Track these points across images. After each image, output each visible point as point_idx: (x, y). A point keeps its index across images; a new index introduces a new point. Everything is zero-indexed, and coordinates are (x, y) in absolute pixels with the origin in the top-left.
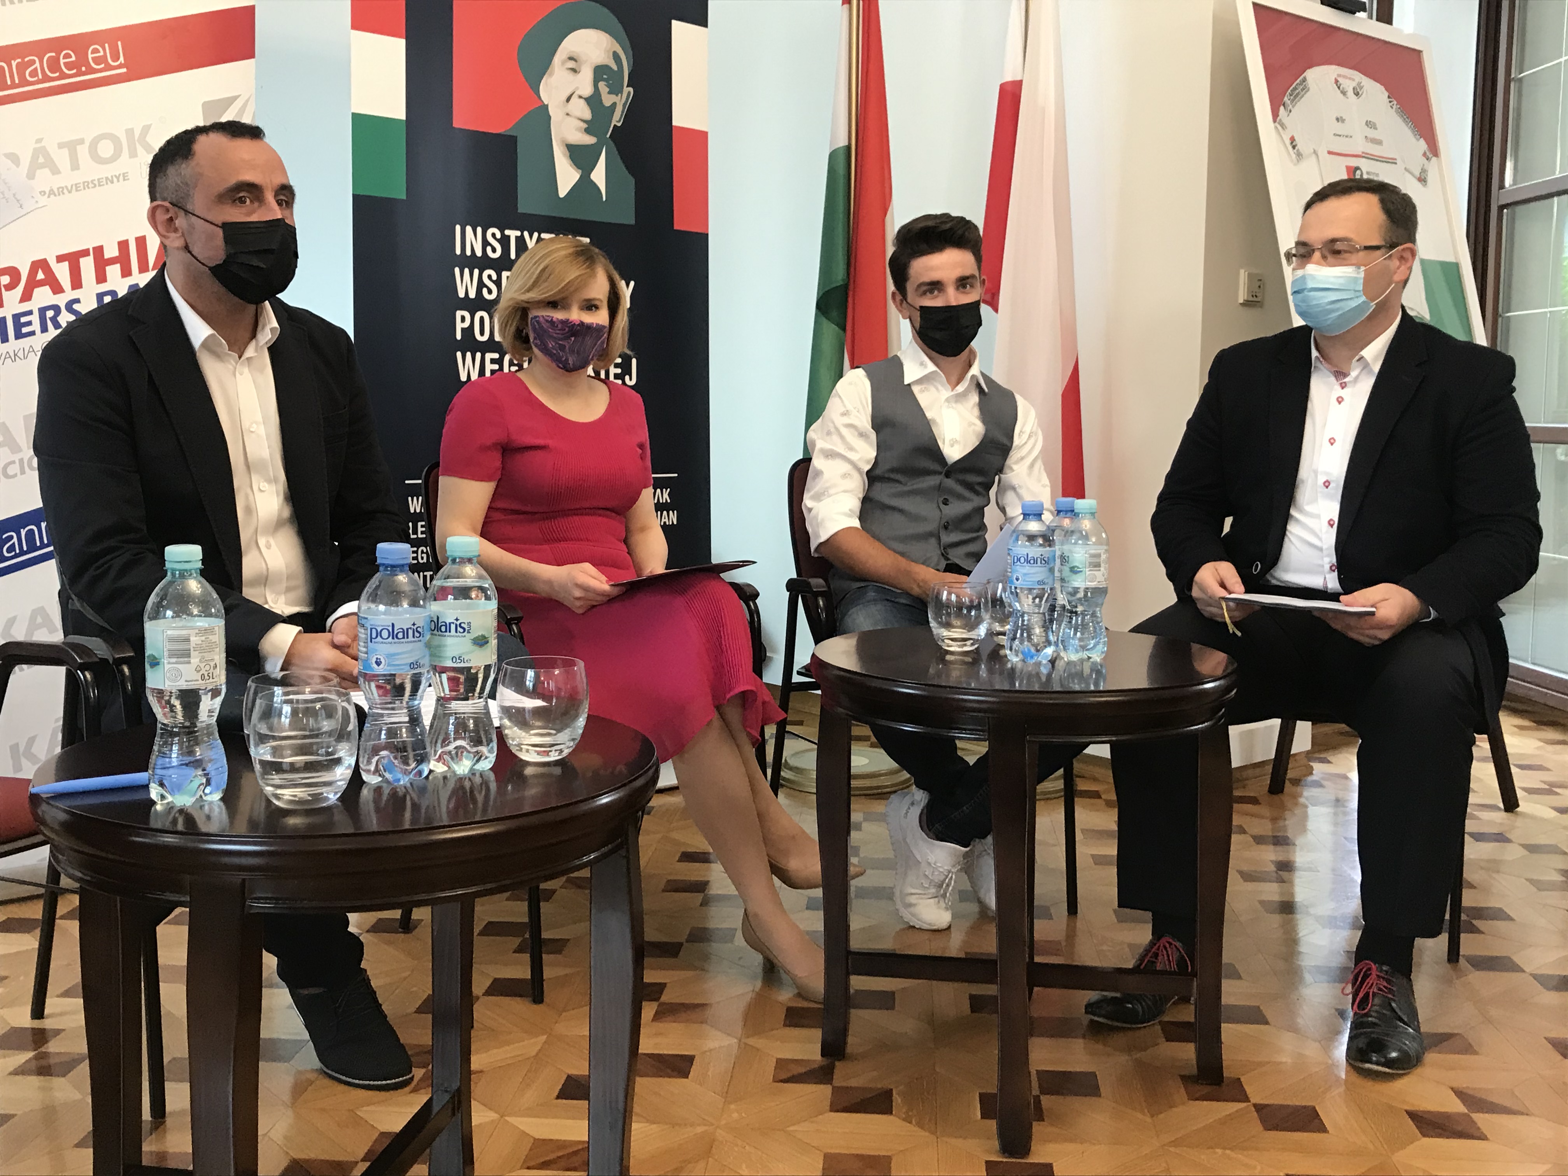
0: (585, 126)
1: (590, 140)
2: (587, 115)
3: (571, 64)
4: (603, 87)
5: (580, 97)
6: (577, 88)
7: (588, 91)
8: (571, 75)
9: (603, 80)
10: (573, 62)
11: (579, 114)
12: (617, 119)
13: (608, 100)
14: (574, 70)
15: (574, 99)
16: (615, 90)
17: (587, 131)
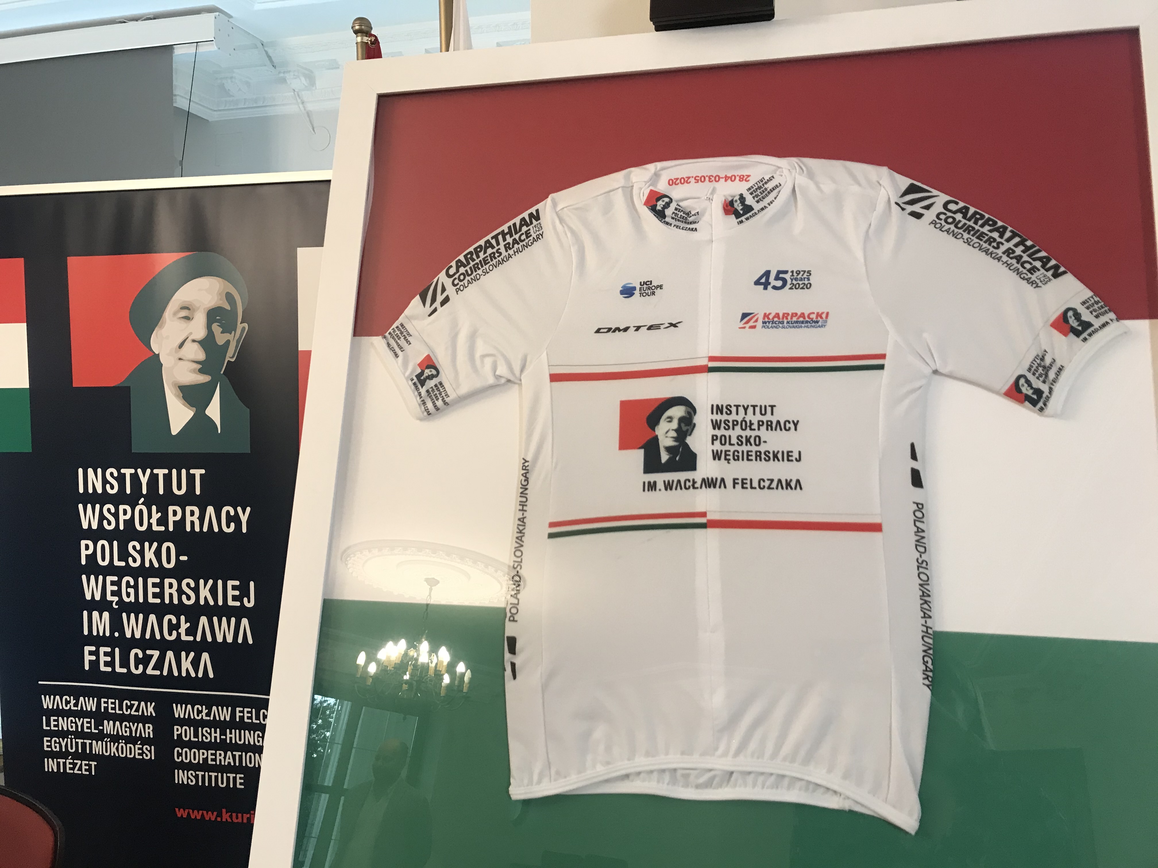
0: (199, 366)
1: (204, 379)
2: (201, 356)
3: (184, 313)
4: (216, 328)
5: (194, 341)
6: (191, 333)
7: (201, 333)
8: (183, 324)
9: (217, 321)
10: (187, 311)
11: (192, 357)
12: (231, 355)
13: (221, 339)
14: (187, 318)
15: (188, 344)
16: (229, 328)
17: (201, 371)
